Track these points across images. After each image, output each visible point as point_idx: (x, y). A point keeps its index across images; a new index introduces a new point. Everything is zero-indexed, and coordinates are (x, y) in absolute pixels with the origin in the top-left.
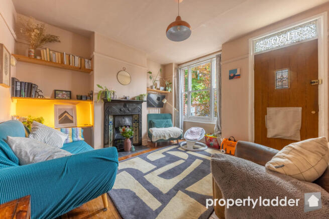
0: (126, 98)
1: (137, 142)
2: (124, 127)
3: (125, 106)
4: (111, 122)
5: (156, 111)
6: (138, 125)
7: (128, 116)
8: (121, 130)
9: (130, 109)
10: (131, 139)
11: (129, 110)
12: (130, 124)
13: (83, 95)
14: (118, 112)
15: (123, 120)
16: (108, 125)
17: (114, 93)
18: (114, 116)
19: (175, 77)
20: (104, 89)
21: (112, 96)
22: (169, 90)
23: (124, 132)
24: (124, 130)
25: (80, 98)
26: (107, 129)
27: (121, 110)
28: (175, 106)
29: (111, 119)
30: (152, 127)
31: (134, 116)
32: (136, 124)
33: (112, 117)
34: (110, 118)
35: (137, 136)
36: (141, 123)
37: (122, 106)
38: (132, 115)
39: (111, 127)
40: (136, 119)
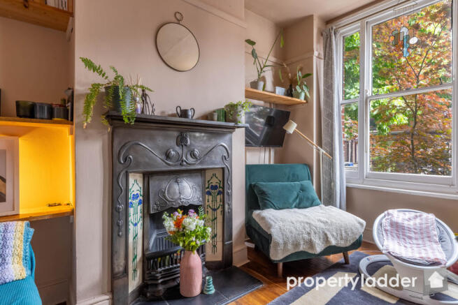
0: (184, 113)
1: (218, 257)
2: (179, 214)
3: (181, 141)
4: (136, 197)
5: (264, 157)
6: (219, 203)
7: (190, 173)
8: (169, 224)
9: (197, 152)
10: (201, 250)
11: (193, 155)
12: (195, 202)
13: (37, 101)
14: (160, 163)
15: (176, 187)
16: (127, 206)
17: (144, 96)
18: (147, 176)
19: (319, 57)
20: (111, 76)
21: (139, 106)
22: (303, 96)
23: (181, 230)
24: (178, 224)
25: (28, 112)
26: (121, 222)
27: (168, 156)
28: (320, 143)
29: (135, 185)
30: (258, 208)
31: (209, 175)
32: (214, 200)
33: (139, 178)
34: (131, 181)
35: (219, 239)
36: (230, 195)
37: (173, 143)
38: (201, 172)
39: (135, 214)
40: (214, 182)
